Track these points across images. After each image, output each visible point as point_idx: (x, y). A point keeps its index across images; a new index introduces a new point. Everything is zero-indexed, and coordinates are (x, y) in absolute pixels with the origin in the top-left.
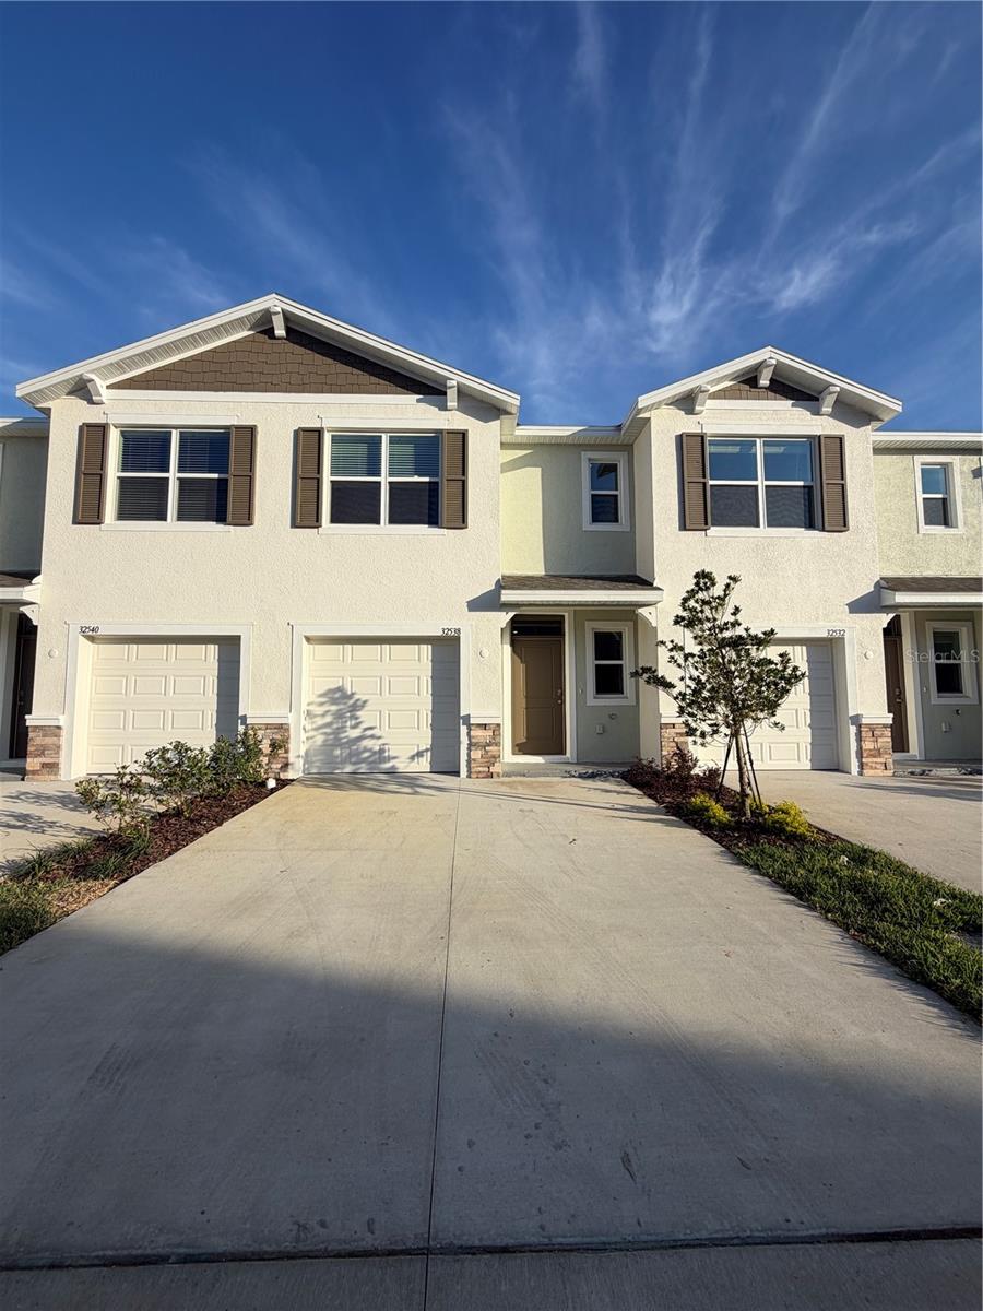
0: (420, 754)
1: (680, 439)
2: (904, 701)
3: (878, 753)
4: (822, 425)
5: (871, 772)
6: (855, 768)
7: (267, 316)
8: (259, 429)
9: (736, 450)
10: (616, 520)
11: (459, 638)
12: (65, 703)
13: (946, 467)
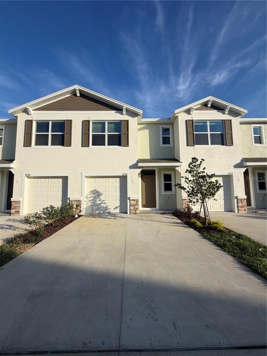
0: (117, 208)
1: (186, 121)
2: (250, 192)
3: (243, 207)
4: (225, 117)
5: (241, 212)
6: (236, 211)
7: (75, 90)
8: (73, 121)
9: (202, 124)
10: (169, 144)
11: (127, 176)
12: (21, 195)
13: (260, 127)
